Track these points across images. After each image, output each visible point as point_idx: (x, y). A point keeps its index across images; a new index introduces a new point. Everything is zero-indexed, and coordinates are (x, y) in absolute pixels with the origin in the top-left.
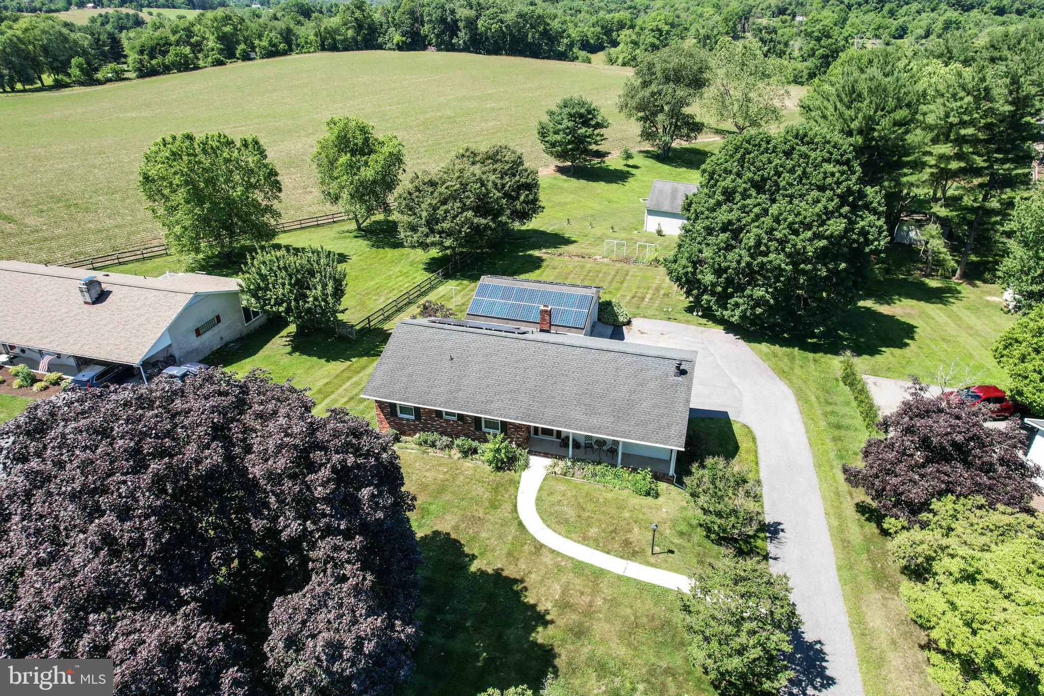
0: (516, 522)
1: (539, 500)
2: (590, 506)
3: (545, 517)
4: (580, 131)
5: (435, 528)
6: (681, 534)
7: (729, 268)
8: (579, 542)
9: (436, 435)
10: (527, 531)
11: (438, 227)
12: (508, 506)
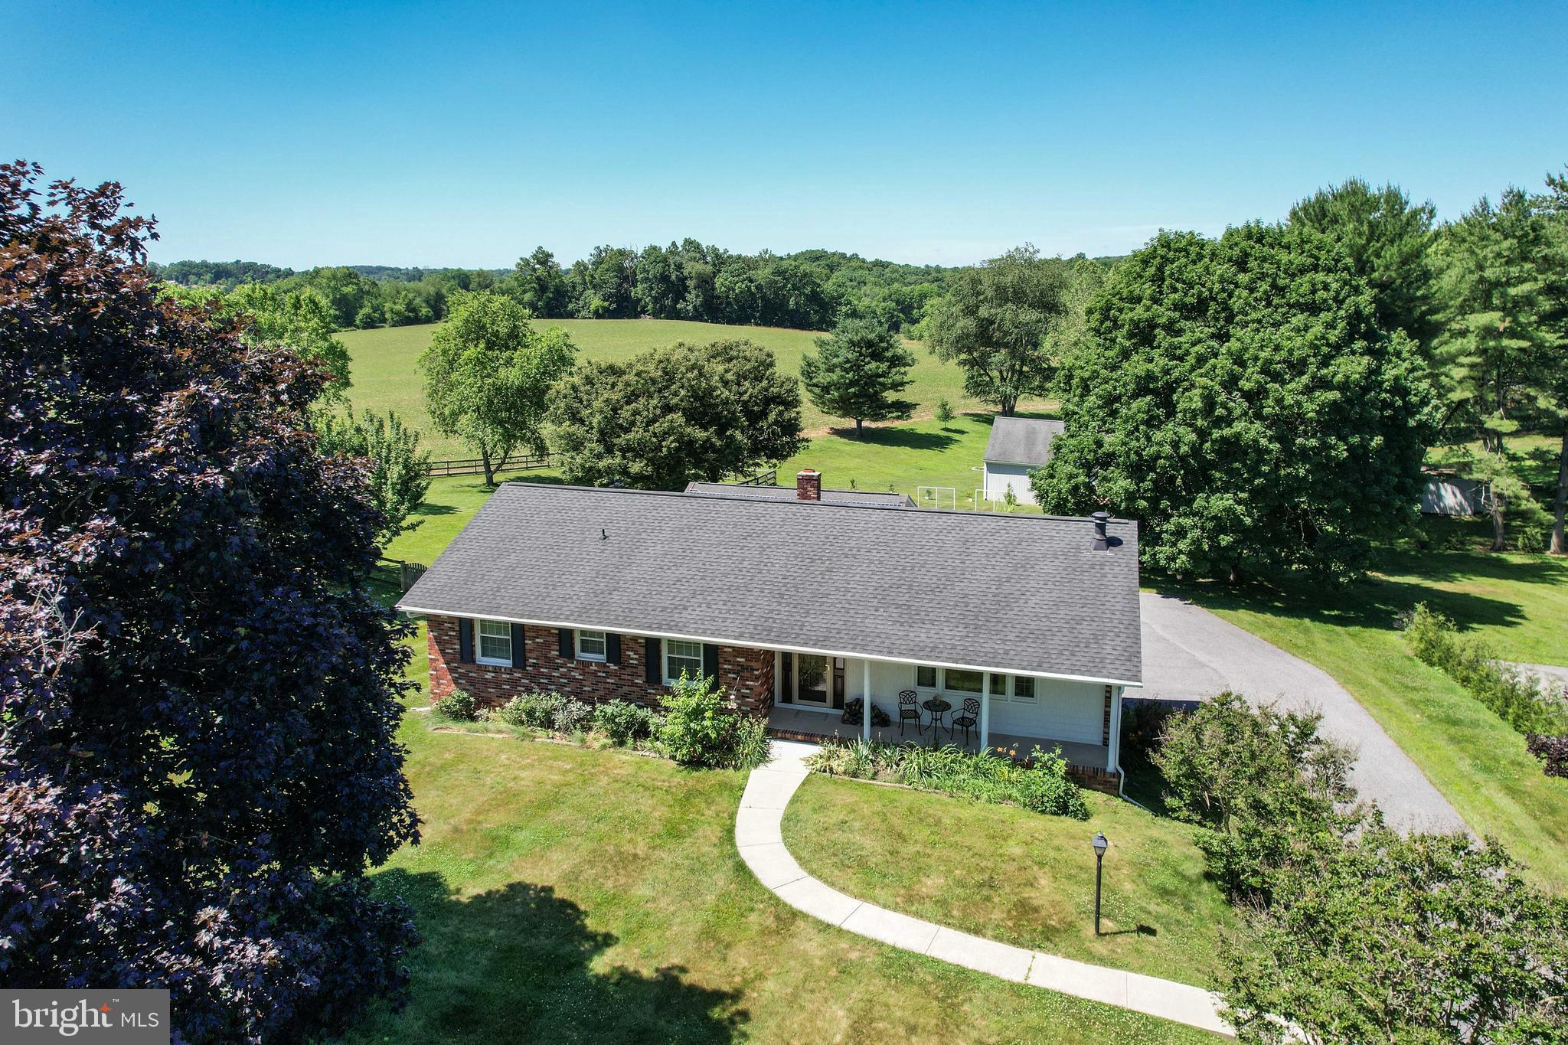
0: (730, 863)
1: (790, 823)
2: (921, 833)
3: (805, 854)
4: (867, 368)
5: (516, 878)
6: (1164, 893)
7: (1158, 457)
8: (896, 908)
9: (556, 700)
10: (757, 882)
11: (621, 441)
12: (713, 833)
